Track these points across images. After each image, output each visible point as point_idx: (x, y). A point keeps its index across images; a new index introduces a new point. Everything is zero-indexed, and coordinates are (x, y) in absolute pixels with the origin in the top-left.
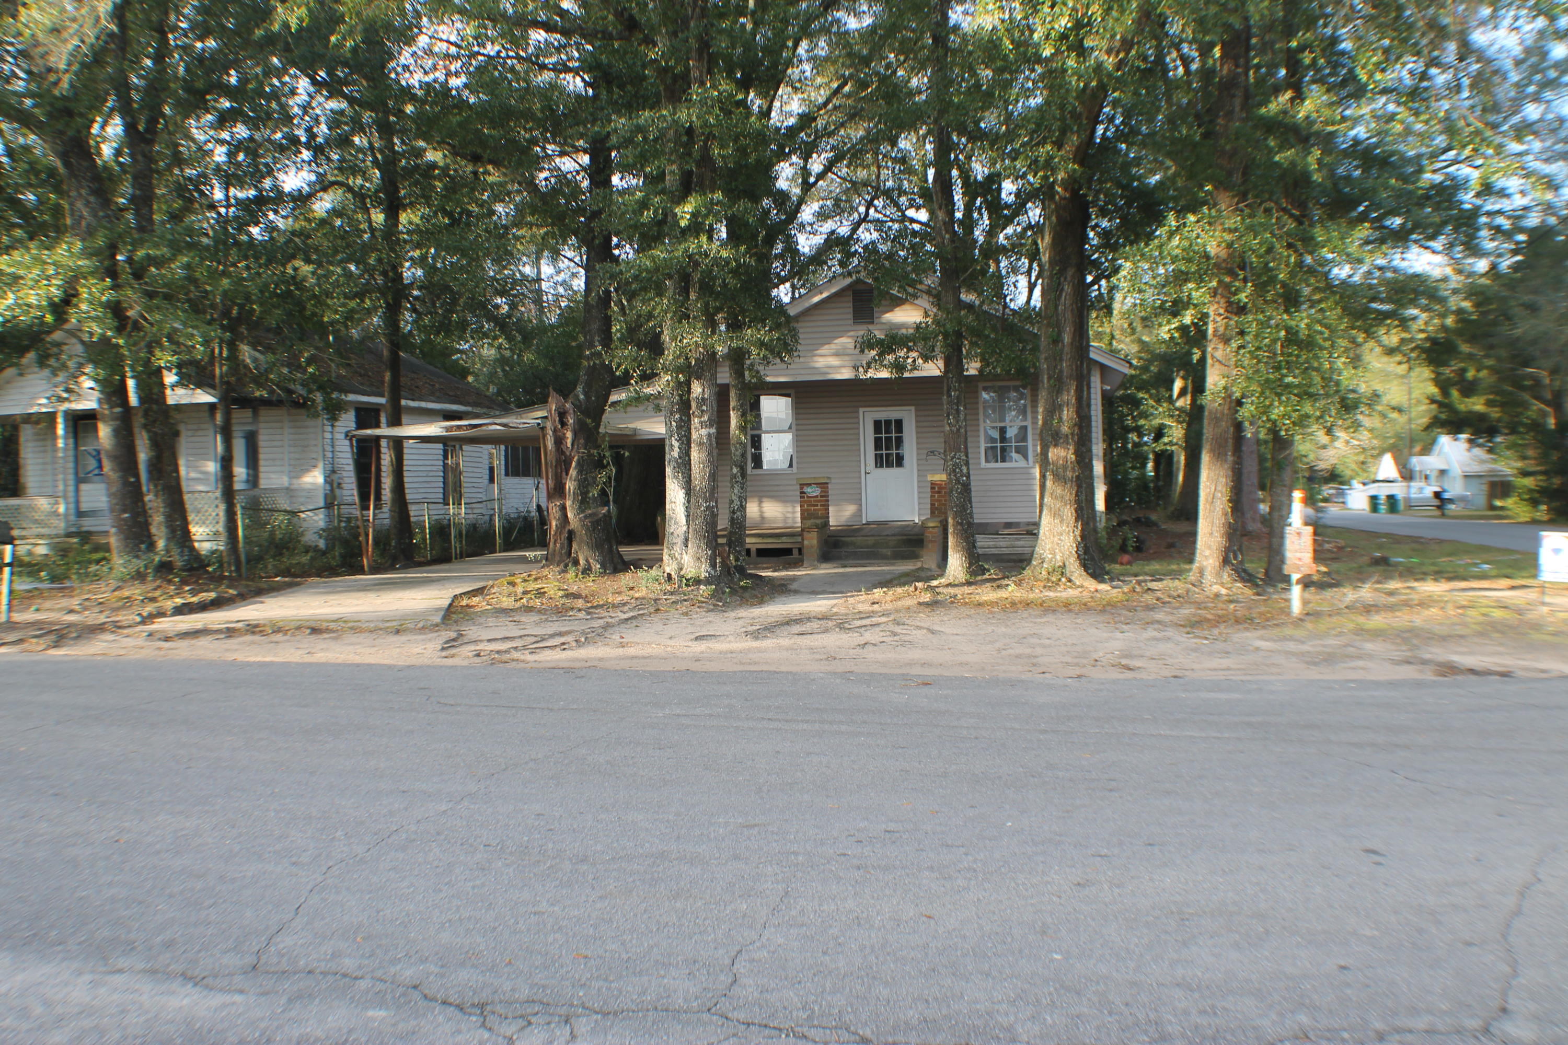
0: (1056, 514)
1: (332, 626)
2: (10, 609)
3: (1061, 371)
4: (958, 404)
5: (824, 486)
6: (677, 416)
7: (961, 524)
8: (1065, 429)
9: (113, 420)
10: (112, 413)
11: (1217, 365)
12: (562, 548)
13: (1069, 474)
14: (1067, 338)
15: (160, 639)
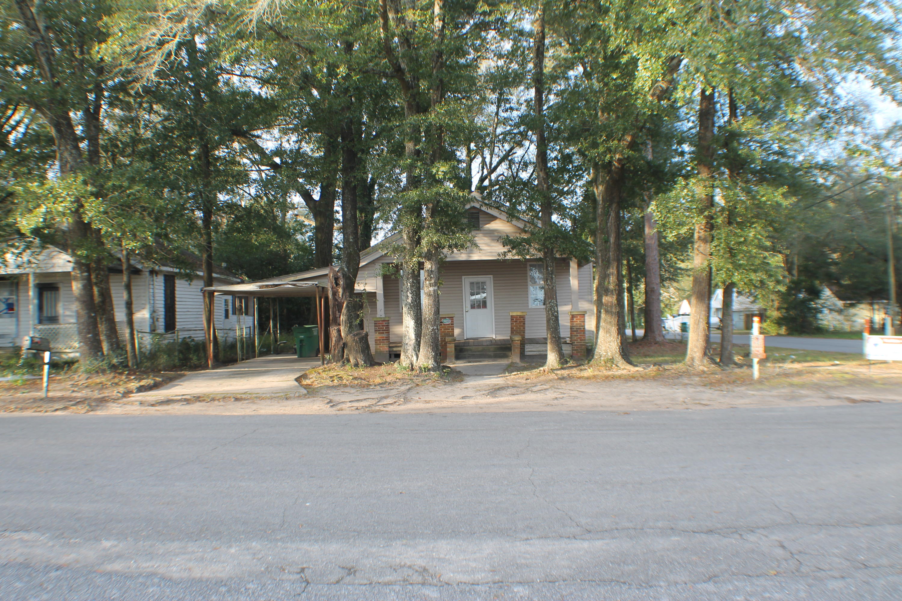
0: (608, 331)
1: (243, 396)
2: (48, 391)
3: (609, 257)
4: (552, 274)
5: (452, 318)
6: (411, 280)
7: (555, 337)
8: (611, 287)
9: (82, 280)
10: (82, 276)
11: (700, 255)
12: (339, 353)
13: (614, 310)
14: (612, 240)
15: (149, 406)
